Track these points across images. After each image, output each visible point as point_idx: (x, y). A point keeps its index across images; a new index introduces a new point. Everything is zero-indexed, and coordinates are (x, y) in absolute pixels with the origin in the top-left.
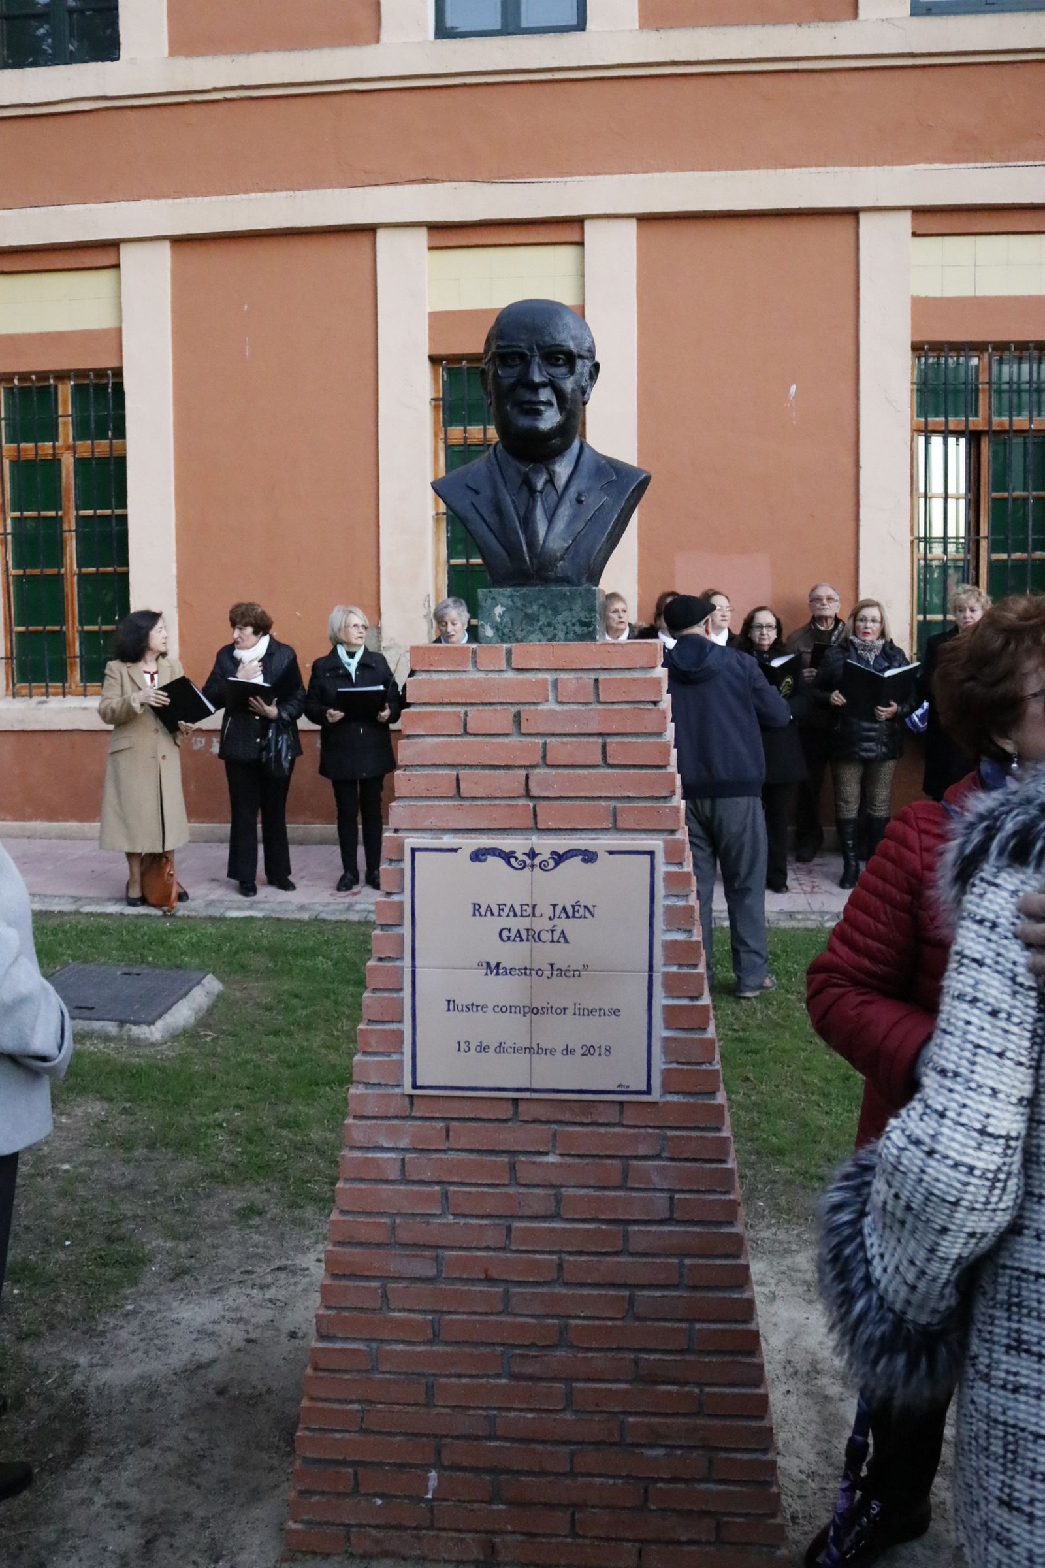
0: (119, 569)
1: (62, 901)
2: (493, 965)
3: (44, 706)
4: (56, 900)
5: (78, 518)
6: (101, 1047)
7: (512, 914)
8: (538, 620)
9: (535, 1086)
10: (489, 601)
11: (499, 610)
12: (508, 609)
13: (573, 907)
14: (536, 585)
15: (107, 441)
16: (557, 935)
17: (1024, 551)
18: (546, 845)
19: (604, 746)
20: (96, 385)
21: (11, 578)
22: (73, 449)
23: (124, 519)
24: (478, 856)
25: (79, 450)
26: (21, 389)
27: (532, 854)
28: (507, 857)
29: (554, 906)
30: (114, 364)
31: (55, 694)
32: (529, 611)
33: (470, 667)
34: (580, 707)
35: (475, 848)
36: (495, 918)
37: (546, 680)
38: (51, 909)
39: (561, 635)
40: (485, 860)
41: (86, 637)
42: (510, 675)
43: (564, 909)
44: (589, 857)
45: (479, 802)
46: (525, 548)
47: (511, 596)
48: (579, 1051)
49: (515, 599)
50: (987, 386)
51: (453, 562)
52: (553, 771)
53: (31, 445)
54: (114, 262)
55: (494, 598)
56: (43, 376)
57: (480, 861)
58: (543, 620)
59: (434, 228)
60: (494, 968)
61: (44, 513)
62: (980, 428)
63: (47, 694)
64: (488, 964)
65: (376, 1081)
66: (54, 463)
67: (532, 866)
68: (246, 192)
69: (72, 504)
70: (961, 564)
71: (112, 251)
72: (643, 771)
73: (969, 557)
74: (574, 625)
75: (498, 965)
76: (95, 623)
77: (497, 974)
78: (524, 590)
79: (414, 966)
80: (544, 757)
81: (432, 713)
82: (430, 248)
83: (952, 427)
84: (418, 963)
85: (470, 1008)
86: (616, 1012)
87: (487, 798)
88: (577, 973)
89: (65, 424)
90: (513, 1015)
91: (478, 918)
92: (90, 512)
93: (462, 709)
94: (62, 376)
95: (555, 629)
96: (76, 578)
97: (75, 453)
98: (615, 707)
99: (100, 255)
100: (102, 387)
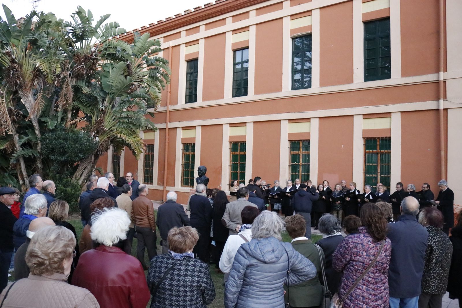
0: (245, 172)
15: (244, 152)
21: (231, 172)
22: (240, 153)
23: (245, 164)
30: (245, 141)
50: (378, 145)
53: (234, 152)
54: (246, 125)
56: (236, 142)
59: (289, 120)
61: (236, 163)
62: (378, 152)
66: (238, 155)
69: (239, 161)
76: (241, 180)
82: (289, 123)
89: (239, 149)
92: (241, 163)
94: (239, 142)
96: (239, 173)
99: (244, 124)
100: (244, 144)
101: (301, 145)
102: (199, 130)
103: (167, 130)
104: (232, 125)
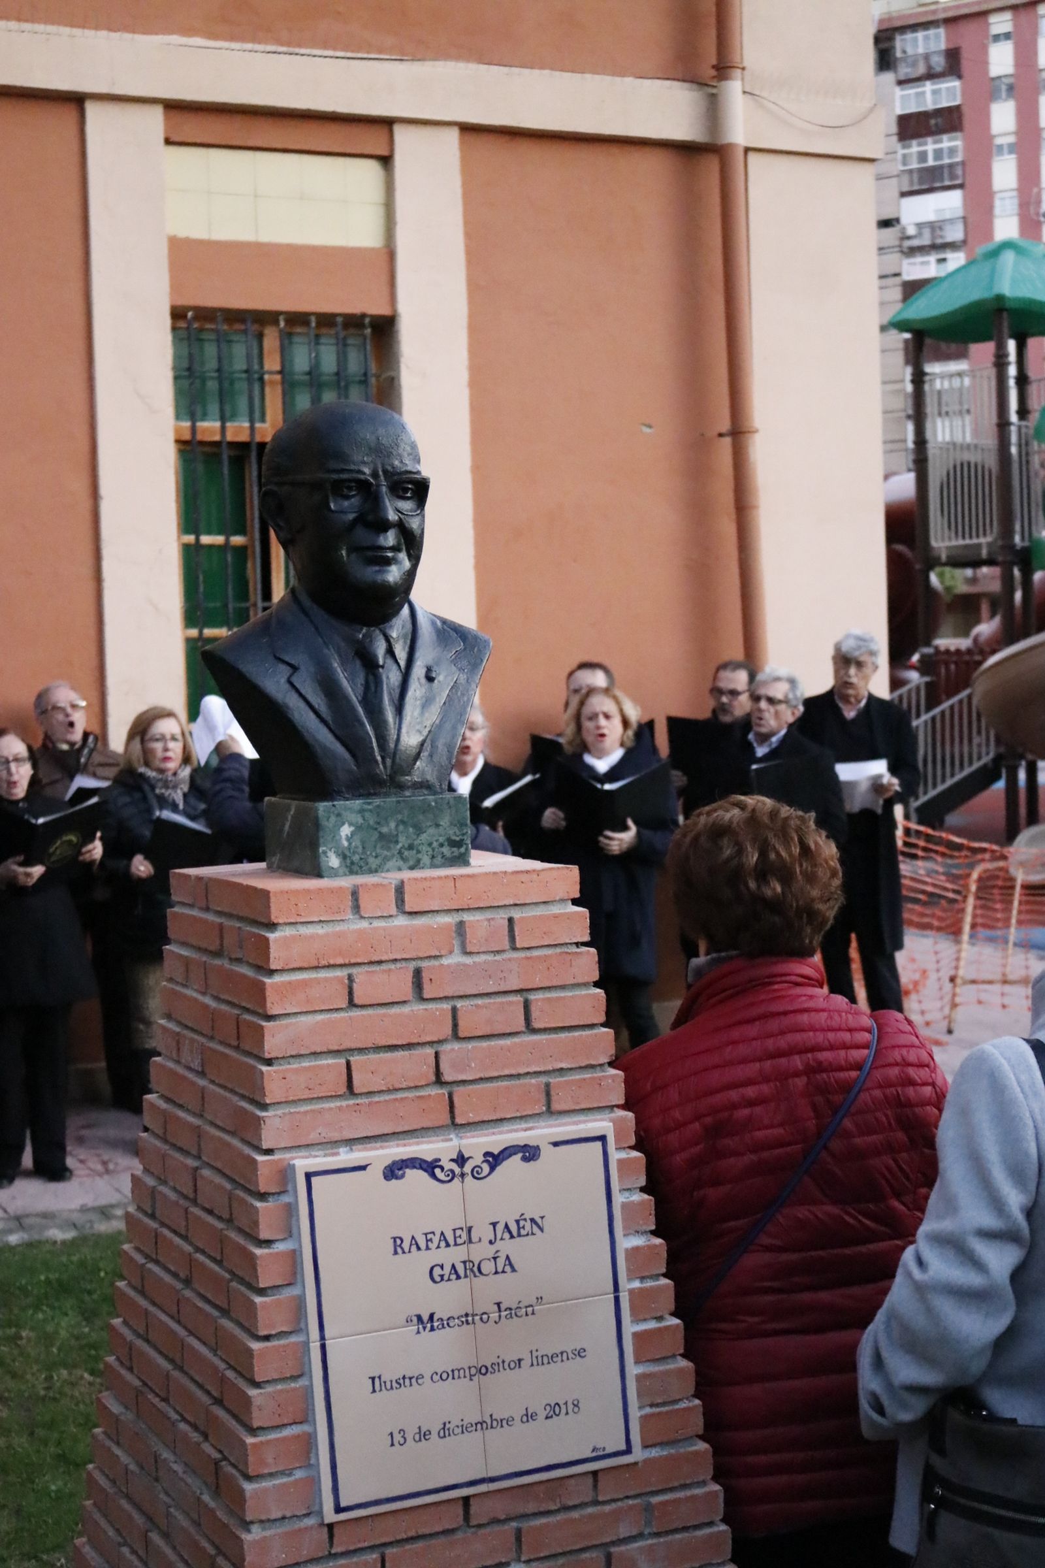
2: (425, 1318)
7: (443, 1244)
8: (397, 842)
9: (492, 1474)
10: (333, 819)
11: (346, 830)
12: (358, 828)
13: (517, 1222)
16: (501, 1262)
18: (477, 1144)
19: (527, 1005)
24: (393, 1171)
27: (461, 1160)
28: (430, 1167)
29: (494, 1225)
32: (385, 830)
34: (490, 957)
35: (388, 1162)
36: (423, 1253)
39: (426, 860)
40: (403, 1176)
42: (401, 921)
43: (507, 1226)
44: (530, 1153)
45: (376, 1099)
46: (375, 744)
47: (361, 811)
48: (542, 1414)
49: (367, 815)
52: (468, 1046)
55: (339, 815)
57: (397, 1178)
58: (403, 841)
60: (427, 1322)
64: (419, 1318)
65: (279, 1515)
67: (463, 1175)
72: (576, 1033)
74: (441, 845)
75: (431, 1316)
77: (432, 1329)
78: (377, 801)
79: (323, 1338)
80: (455, 1026)
81: (305, 983)
84: (327, 1334)
85: (403, 1381)
86: (580, 1353)
87: (389, 1091)
88: (530, 1310)
90: (457, 1381)
91: (400, 1255)
93: (345, 973)
95: (419, 852)
98: (536, 953)
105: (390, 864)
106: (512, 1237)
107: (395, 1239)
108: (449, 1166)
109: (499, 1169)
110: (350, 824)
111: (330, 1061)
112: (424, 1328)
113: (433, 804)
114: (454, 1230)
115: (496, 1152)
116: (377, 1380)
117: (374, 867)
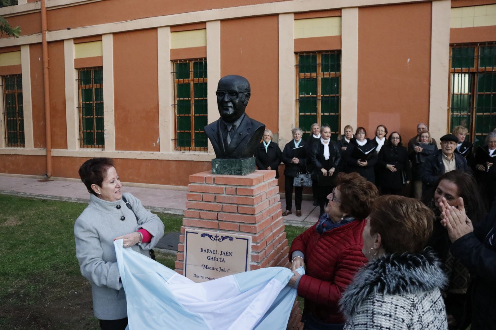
0: (205, 115)
1: (180, 211)
2: (206, 266)
3: (184, 154)
4: (178, 211)
5: (195, 100)
6: (172, 258)
7: (211, 252)
8: (227, 169)
10: (214, 162)
11: (217, 165)
13: (226, 252)
14: (226, 158)
15: (202, 78)
16: (222, 259)
17: (489, 112)
18: (221, 234)
19: (238, 207)
20: (199, 62)
21: (176, 117)
22: (193, 80)
23: (206, 100)
24: (203, 235)
25: (195, 81)
26: (179, 64)
27: (217, 236)
28: (210, 236)
29: (222, 251)
30: (204, 56)
31: (187, 150)
32: (225, 166)
33: (204, 182)
34: (232, 196)
35: (203, 233)
36: (207, 253)
37: (223, 187)
38: (176, 214)
39: (233, 173)
40: (204, 237)
41: (196, 134)
42: (214, 185)
43: (224, 252)
44: (231, 239)
45: (205, 220)
46: (224, 148)
47: (220, 161)
49: (221, 162)
50: (477, 57)
51: (301, 114)
52: (224, 213)
53: (182, 79)
54: (205, 27)
55: (215, 162)
56: (185, 60)
58: (228, 168)
59: (296, 13)
60: (206, 267)
61: (185, 99)
62: (474, 71)
63: (185, 150)
64: (204, 266)
66: (189, 85)
67: (217, 240)
68: (241, 5)
69: (193, 96)
70: (466, 116)
71: (204, 24)
72: (248, 215)
73: (469, 114)
74: (236, 170)
75: (207, 266)
76: (198, 130)
77: (206, 268)
78: (224, 160)
80: (222, 209)
81: (194, 195)
82: (295, 20)
83: (464, 71)
84: (187, 263)
85: (199, 277)
87: (207, 219)
88: (227, 271)
89: (191, 73)
91: (202, 252)
92: (198, 99)
93: (201, 194)
94: (190, 60)
95: (231, 171)
96: (194, 117)
97: (194, 82)
98: (241, 196)
99: (201, 25)
100: (201, 63)
101: (319, 60)
102: (108, 42)
103: (45, 45)
104: (176, 28)
105: (225, 173)
106: (225, 255)
107: (202, 249)
108: (214, 237)
109: (224, 240)
110: (218, 164)
111: (198, 211)
112: (205, 268)
113: (235, 161)
114: (213, 250)
115: (224, 237)
116: (195, 275)
117: (222, 173)
